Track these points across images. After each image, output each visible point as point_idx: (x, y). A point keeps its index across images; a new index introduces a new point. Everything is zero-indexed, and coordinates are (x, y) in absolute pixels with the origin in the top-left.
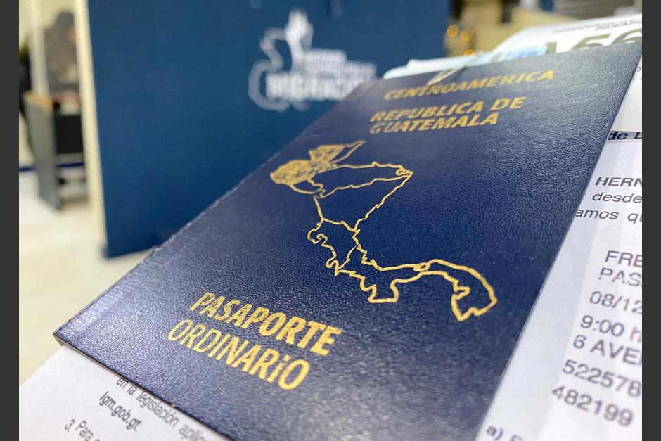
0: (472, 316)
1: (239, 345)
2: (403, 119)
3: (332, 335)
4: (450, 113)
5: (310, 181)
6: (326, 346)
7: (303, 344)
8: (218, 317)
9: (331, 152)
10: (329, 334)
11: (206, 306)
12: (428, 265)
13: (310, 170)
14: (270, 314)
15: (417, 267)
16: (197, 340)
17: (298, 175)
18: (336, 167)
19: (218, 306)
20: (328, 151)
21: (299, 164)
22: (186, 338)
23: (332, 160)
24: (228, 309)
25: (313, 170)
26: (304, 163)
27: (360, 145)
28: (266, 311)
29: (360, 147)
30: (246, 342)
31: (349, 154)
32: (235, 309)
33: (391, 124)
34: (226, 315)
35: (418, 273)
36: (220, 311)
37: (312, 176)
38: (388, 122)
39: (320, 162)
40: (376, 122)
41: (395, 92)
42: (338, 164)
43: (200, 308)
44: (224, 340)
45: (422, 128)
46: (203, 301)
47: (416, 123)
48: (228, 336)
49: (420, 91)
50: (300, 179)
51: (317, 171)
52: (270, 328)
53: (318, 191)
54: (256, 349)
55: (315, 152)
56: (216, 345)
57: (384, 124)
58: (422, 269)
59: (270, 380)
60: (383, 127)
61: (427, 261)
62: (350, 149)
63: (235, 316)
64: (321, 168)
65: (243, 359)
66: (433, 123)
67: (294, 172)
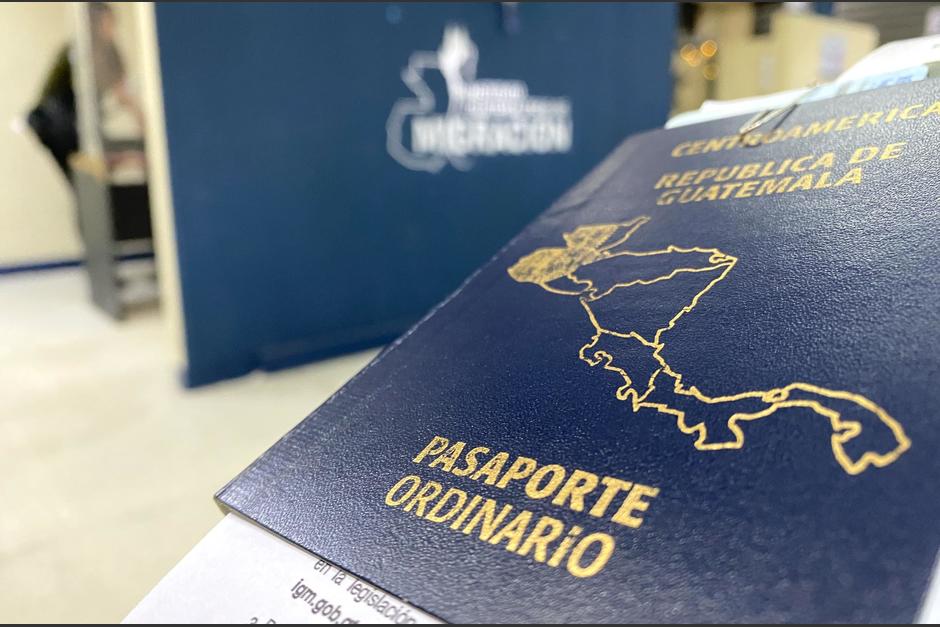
0: (871, 466)
1: (497, 513)
2: (708, 183)
3: (644, 498)
4: (781, 171)
5: (570, 277)
6: (635, 513)
7: (598, 511)
8: (457, 472)
9: (598, 234)
10: (638, 495)
11: (437, 456)
12: (785, 392)
13: (569, 260)
14: (538, 467)
15: (767, 396)
16: (430, 506)
17: (550, 269)
18: (608, 255)
19: (456, 456)
20: (593, 233)
21: (550, 254)
22: (414, 501)
23: (600, 247)
24: (471, 460)
25: (572, 262)
26: (557, 252)
27: (643, 223)
28: (532, 464)
29: (642, 226)
30: (508, 508)
31: (627, 236)
32: (482, 460)
33: (689, 190)
34: (471, 469)
35: (770, 404)
36: (461, 463)
37: (573, 269)
38: (683, 188)
39: (583, 250)
40: (664, 189)
41: (688, 145)
42: (612, 251)
43: (429, 458)
44: (473, 504)
45: (740, 194)
46: (432, 449)
47: (730, 187)
48: (478, 499)
49: (728, 142)
50: (556, 275)
51: (579, 263)
52: (542, 486)
53: (586, 290)
54: (525, 517)
55: (573, 235)
56: (460, 512)
57: (678, 191)
58: (776, 399)
59: (554, 562)
60: (677, 196)
61: (782, 386)
62: (629, 229)
63: (485, 470)
64: (585, 258)
65: (506, 532)
66: (758, 187)
67: (544, 264)
